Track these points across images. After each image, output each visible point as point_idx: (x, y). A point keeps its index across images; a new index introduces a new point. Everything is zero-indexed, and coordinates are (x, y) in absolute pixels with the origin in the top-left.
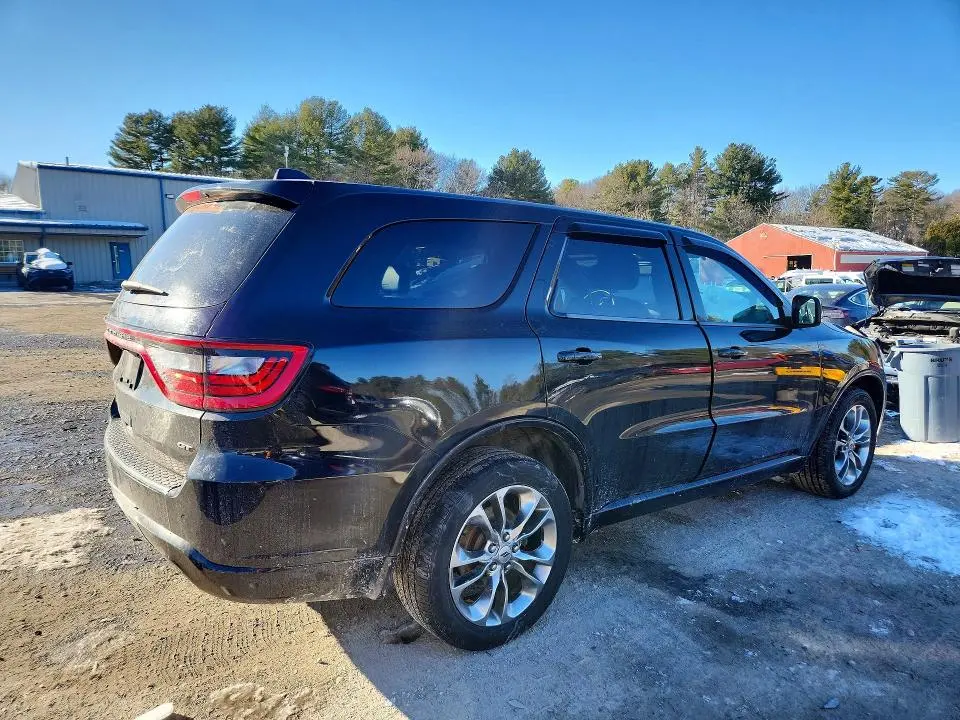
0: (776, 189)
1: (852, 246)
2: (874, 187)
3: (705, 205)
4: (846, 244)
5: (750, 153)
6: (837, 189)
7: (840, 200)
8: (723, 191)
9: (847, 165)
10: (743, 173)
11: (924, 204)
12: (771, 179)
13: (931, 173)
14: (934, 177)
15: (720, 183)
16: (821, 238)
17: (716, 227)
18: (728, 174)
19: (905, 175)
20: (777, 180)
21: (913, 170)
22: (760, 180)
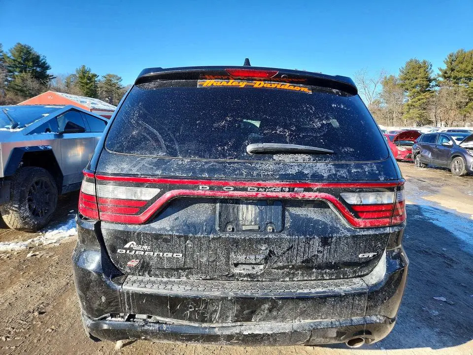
0: (48, 72)
1: (96, 107)
2: (96, 79)
3: (6, 76)
4: (93, 105)
5: (31, 50)
6: (81, 78)
7: (83, 83)
8: (18, 70)
9: (84, 67)
10: (28, 61)
11: (118, 89)
12: (45, 67)
13: (119, 76)
14: (120, 78)
15: (14, 65)
16: (81, 102)
17: (18, 90)
18: (19, 60)
19: (108, 75)
20: (48, 68)
21: (111, 73)
22: (39, 66)
